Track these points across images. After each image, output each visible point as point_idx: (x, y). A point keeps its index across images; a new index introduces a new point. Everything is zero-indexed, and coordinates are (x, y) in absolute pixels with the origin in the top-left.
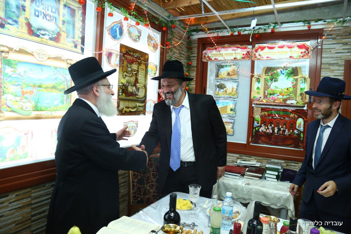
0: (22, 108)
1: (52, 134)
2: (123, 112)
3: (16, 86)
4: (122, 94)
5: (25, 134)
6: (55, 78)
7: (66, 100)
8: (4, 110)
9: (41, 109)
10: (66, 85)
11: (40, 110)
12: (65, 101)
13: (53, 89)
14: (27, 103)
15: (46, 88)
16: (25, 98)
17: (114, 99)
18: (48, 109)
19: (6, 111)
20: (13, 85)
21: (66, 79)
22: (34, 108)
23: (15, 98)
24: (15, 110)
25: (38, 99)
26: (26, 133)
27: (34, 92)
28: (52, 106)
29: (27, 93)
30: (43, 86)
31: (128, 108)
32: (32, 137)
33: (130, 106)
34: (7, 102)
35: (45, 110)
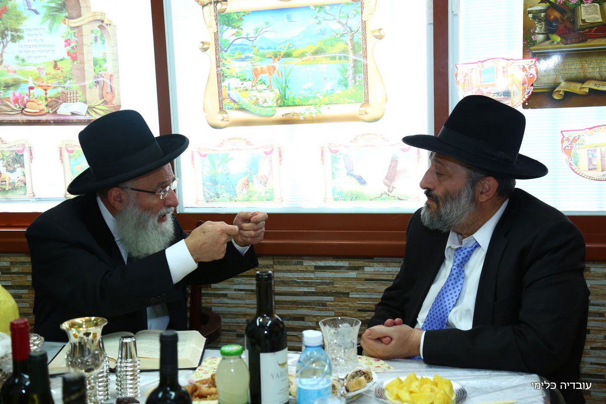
0: (256, 103)
1: (322, 155)
2: (556, 97)
3: (243, 61)
4: (548, 39)
5: (266, 153)
6: (321, 30)
7: (354, 78)
8: (227, 107)
9: (293, 102)
10: (349, 42)
11: (291, 104)
12: (350, 81)
13: (317, 57)
14: (266, 91)
15: (302, 55)
16: (261, 82)
17: (508, 60)
18: (310, 102)
19: (231, 109)
20: (237, 60)
21: (348, 29)
22: (279, 101)
23: (242, 84)
24: (244, 107)
25: (286, 82)
26: (269, 150)
27: (277, 68)
28: (318, 95)
29: (263, 72)
30: (294, 54)
31: (582, 81)
32: (281, 160)
33: (589, 75)
34: (230, 92)
35: (303, 104)
